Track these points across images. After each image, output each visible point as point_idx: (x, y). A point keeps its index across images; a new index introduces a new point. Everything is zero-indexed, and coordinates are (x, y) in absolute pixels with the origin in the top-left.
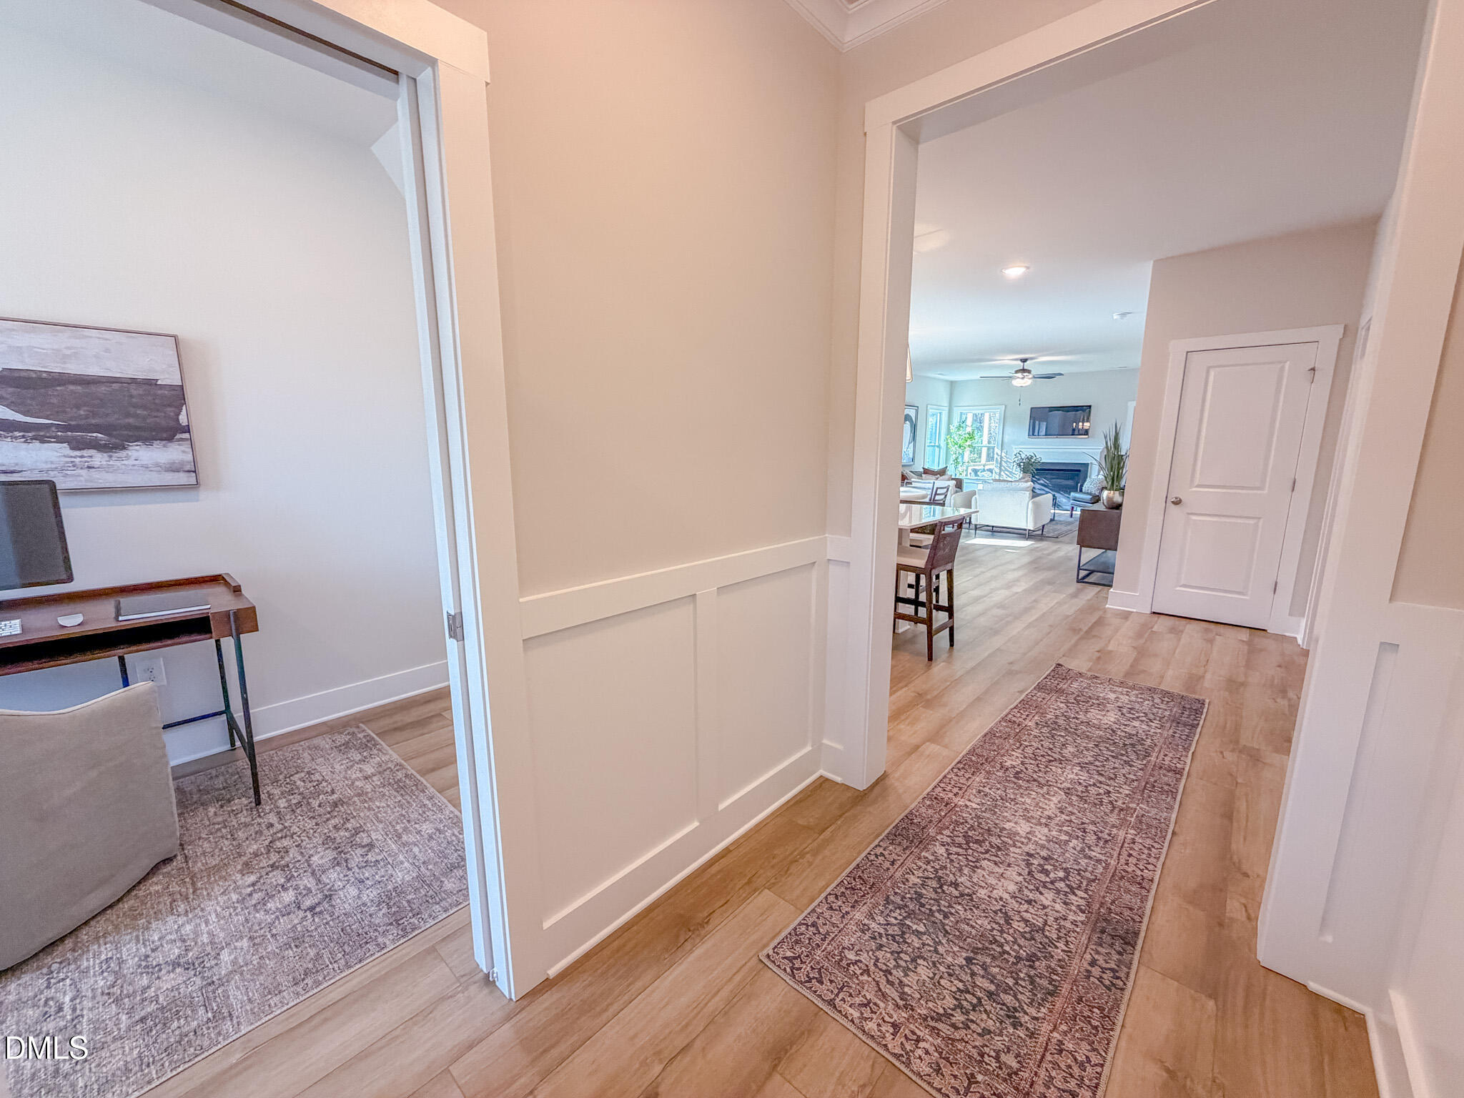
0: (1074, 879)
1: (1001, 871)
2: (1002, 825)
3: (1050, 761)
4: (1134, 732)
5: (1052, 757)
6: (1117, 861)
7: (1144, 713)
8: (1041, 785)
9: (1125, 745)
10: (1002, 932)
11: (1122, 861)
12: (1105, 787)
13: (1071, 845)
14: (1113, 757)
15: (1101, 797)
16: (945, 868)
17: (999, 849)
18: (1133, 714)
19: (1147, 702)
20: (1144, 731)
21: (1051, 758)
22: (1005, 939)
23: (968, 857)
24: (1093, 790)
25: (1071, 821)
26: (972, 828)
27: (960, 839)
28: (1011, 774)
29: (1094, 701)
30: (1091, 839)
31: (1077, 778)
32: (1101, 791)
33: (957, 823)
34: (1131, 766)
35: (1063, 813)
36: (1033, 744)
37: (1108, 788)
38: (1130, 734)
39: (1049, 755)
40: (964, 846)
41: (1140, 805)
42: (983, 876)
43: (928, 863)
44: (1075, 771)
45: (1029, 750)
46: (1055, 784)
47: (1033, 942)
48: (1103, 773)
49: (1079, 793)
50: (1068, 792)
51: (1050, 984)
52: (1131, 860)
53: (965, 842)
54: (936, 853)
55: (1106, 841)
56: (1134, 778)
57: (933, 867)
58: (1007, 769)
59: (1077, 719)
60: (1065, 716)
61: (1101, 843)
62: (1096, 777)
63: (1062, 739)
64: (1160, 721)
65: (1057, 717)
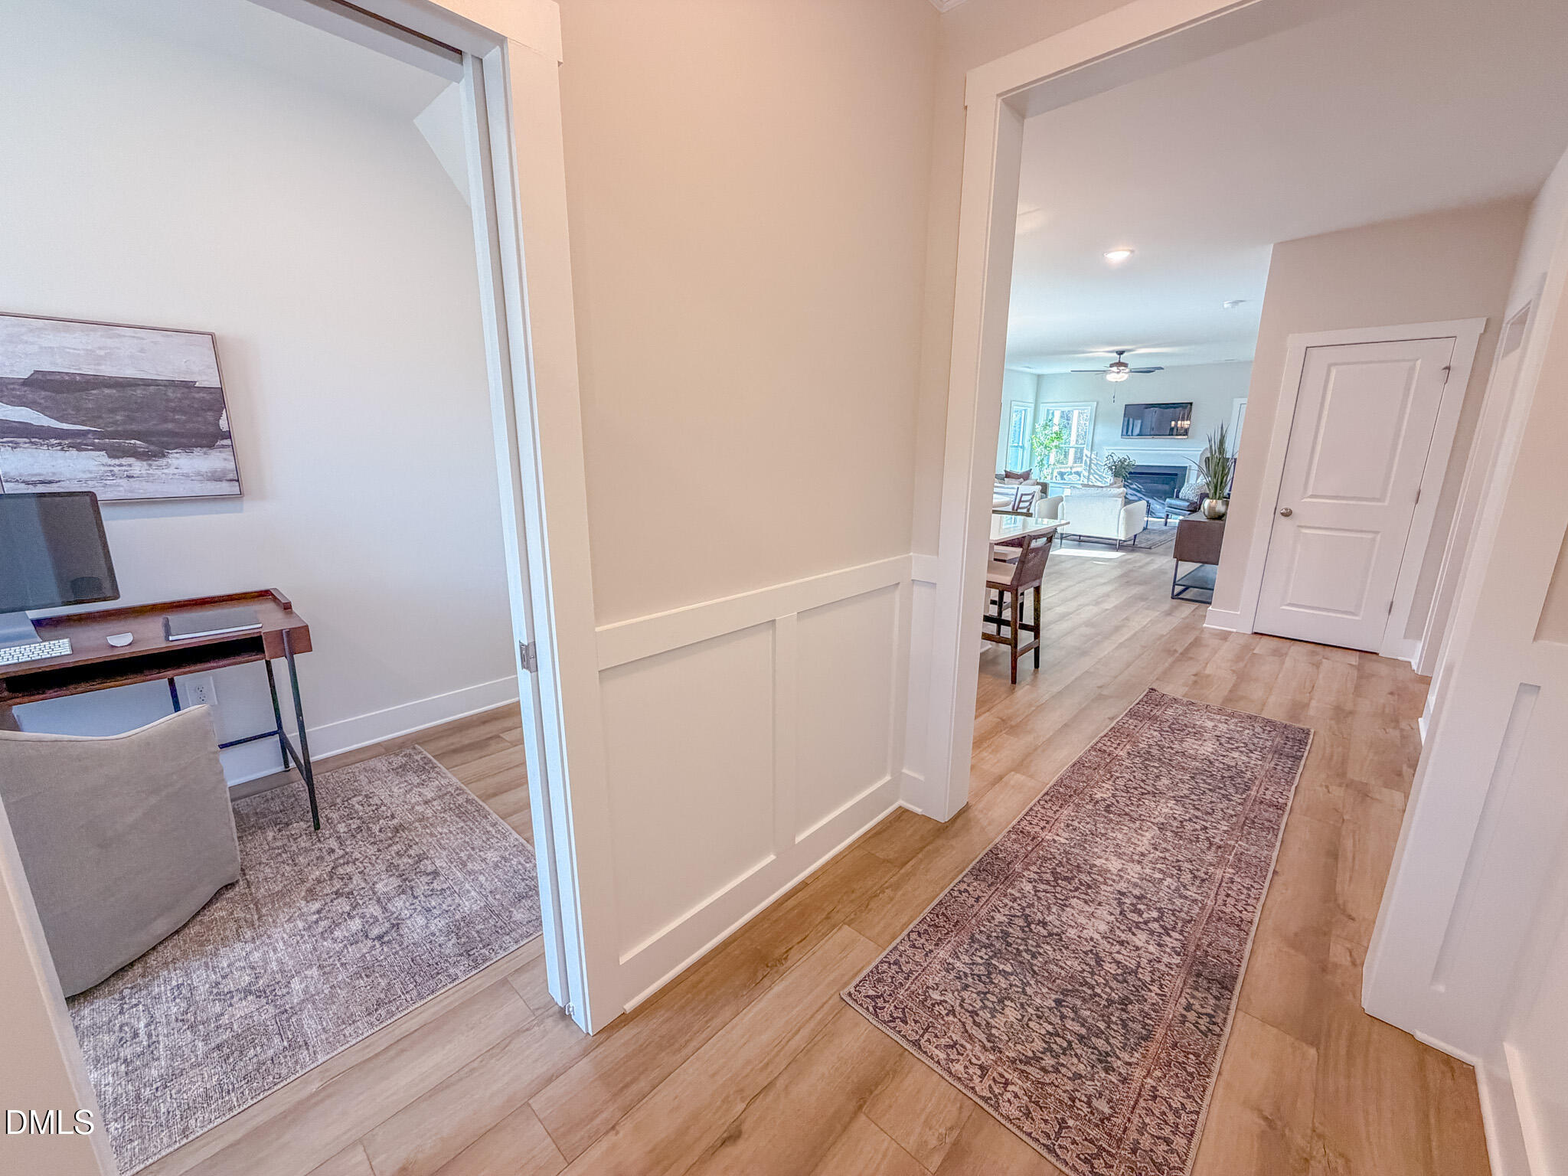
0: (1169, 920)
1: (1091, 910)
2: (1092, 862)
3: (1143, 794)
4: (1233, 764)
5: (1145, 789)
6: (1214, 901)
7: (1244, 743)
8: (1133, 820)
9: (1223, 777)
10: (1092, 973)
11: (1220, 902)
12: (1201, 822)
13: (1166, 883)
14: (1210, 790)
15: (1197, 833)
16: (1032, 905)
17: (1089, 887)
18: (1233, 744)
19: (1247, 731)
20: (1243, 763)
21: (1143, 791)
22: (1096, 981)
23: (1057, 894)
24: (1189, 826)
25: (1165, 858)
26: (1060, 864)
27: (1048, 875)
28: (1102, 806)
29: (1190, 729)
30: (1187, 877)
31: (1171, 812)
32: (1198, 827)
33: (1045, 859)
34: (1230, 800)
35: (1156, 849)
36: (1125, 775)
37: (1204, 823)
38: (1228, 766)
39: (1142, 788)
40: (1052, 883)
41: (1240, 842)
42: (1073, 915)
43: (1015, 900)
44: (1169, 805)
45: (1121, 782)
46: (1148, 819)
47: (1125, 985)
48: (1199, 807)
49: (1174, 829)
50: (1162, 828)
51: (1144, 1028)
52: (1229, 900)
53: (1053, 879)
54: (1023, 889)
55: (1203, 880)
56: (1233, 813)
57: (1019, 905)
58: (1097, 802)
59: (1172, 748)
60: (1159, 746)
61: (1198, 882)
62: (1192, 811)
63: (1155, 770)
64: (1260, 752)
65: (1150, 746)
